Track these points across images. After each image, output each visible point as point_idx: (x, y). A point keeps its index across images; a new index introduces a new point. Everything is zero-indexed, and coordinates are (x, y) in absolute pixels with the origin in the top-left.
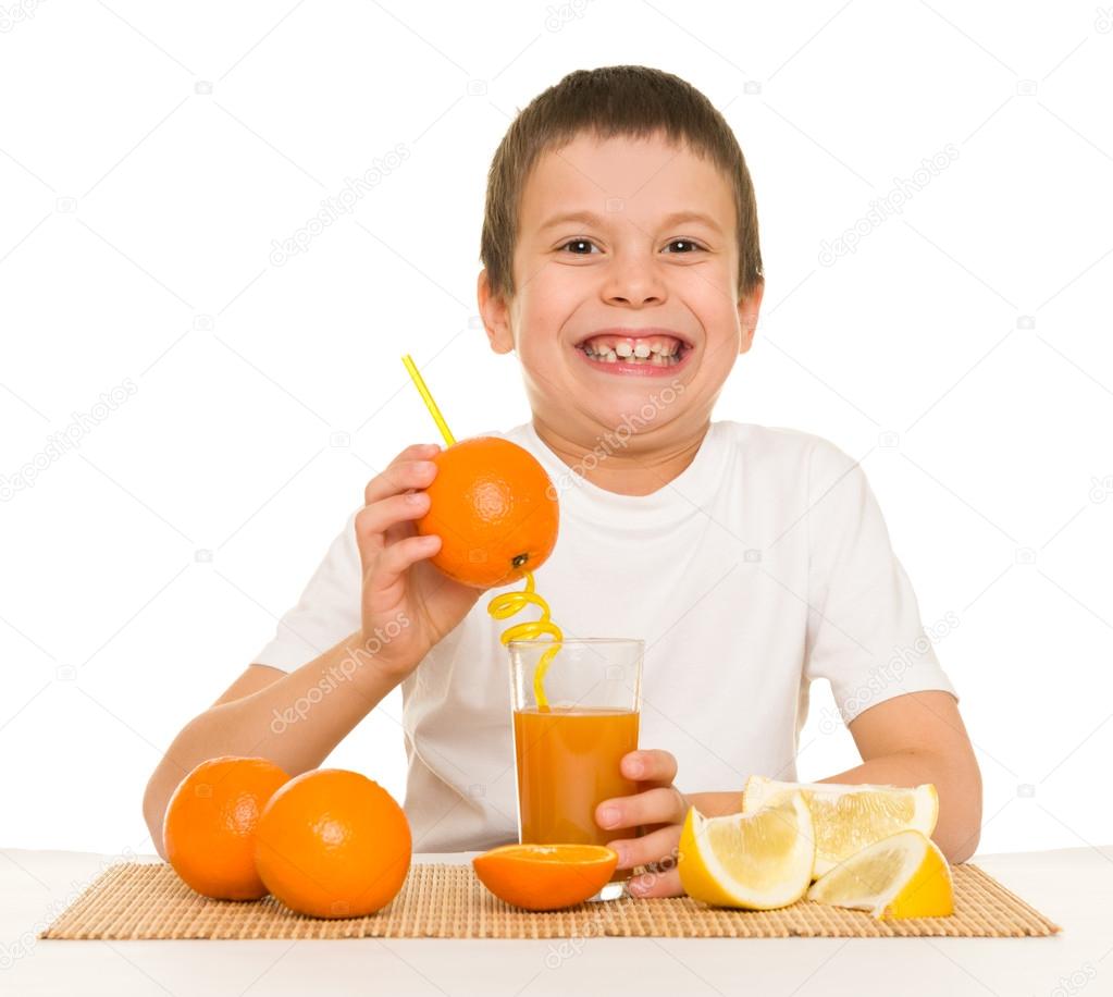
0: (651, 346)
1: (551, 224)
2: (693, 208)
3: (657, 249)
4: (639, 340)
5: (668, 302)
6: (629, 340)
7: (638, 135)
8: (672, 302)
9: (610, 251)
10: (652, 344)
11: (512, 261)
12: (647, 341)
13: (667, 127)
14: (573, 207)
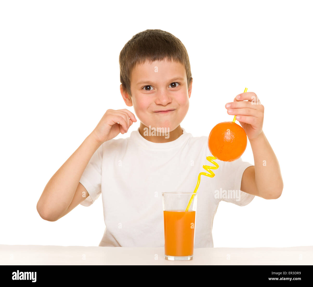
5: (172, 102)
9: (156, 89)
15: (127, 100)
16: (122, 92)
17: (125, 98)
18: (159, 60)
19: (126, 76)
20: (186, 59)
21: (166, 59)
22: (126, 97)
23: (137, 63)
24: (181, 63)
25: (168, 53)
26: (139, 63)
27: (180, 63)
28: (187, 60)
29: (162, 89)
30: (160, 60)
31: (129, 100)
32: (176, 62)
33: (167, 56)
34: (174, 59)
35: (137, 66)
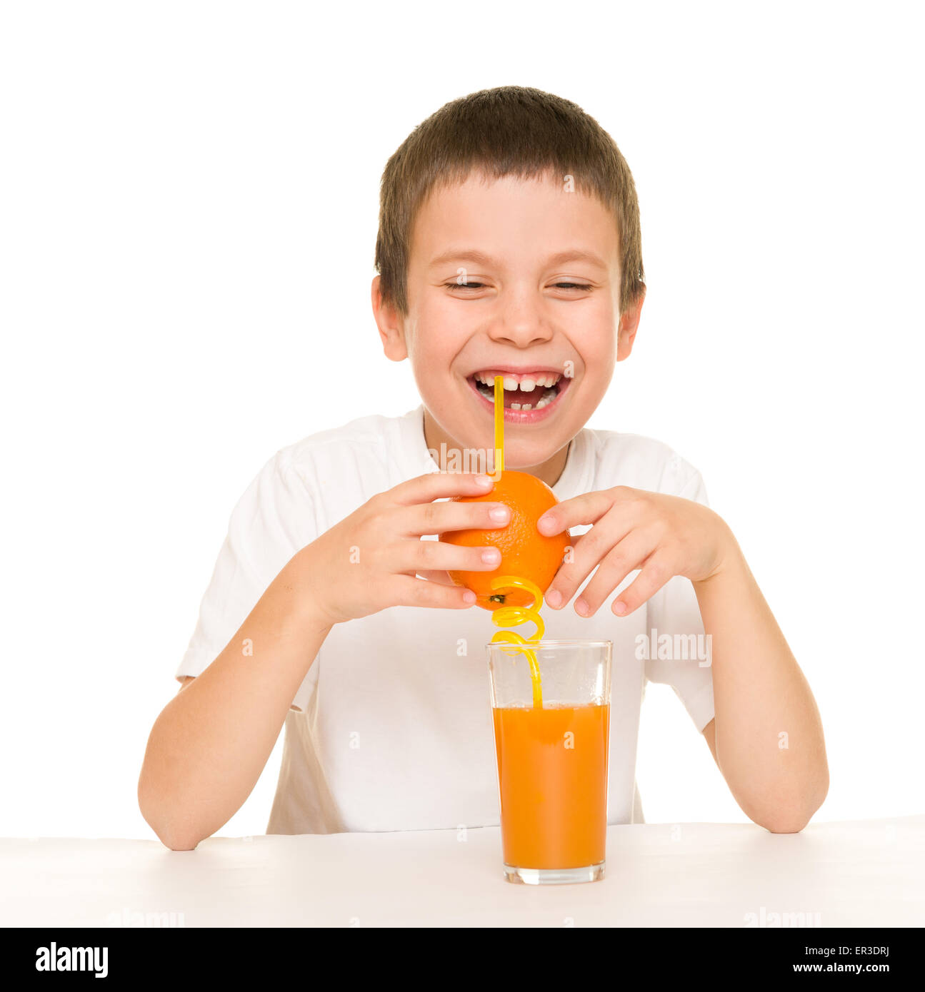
0: (536, 381)
1: (442, 260)
2: (577, 245)
3: (542, 285)
4: (525, 376)
5: (554, 340)
6: (514, 375)
7: (528, 173)
8: (558, 339)
9: (498, 285)
10: (537, 378)
11: (406, 282)
12: (532, 377)
13: (555, 165)
14: (463, 246)
15: (392, 334)
16: (376, 308)
17: (385, 329)
18: (520, 173)
19: (394, 238)
20: (625, 197)
21: (547, 175)
22: (390, 327)
23: (436, 183)
24: (602, 203)
25: (559, 154)
26: (446, 181)
27: (599, 202)
28: (629, 203)
29: (521, 289)
30: (523, 176)
31: (398, 334)
32: (584, 192)
33: (552, 165)
34: (577, 182)
35: (435, 193)
